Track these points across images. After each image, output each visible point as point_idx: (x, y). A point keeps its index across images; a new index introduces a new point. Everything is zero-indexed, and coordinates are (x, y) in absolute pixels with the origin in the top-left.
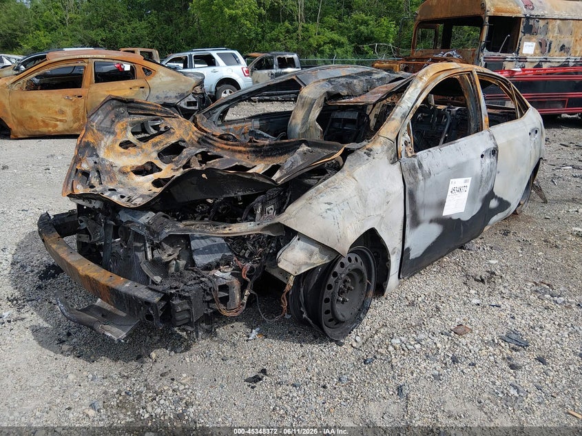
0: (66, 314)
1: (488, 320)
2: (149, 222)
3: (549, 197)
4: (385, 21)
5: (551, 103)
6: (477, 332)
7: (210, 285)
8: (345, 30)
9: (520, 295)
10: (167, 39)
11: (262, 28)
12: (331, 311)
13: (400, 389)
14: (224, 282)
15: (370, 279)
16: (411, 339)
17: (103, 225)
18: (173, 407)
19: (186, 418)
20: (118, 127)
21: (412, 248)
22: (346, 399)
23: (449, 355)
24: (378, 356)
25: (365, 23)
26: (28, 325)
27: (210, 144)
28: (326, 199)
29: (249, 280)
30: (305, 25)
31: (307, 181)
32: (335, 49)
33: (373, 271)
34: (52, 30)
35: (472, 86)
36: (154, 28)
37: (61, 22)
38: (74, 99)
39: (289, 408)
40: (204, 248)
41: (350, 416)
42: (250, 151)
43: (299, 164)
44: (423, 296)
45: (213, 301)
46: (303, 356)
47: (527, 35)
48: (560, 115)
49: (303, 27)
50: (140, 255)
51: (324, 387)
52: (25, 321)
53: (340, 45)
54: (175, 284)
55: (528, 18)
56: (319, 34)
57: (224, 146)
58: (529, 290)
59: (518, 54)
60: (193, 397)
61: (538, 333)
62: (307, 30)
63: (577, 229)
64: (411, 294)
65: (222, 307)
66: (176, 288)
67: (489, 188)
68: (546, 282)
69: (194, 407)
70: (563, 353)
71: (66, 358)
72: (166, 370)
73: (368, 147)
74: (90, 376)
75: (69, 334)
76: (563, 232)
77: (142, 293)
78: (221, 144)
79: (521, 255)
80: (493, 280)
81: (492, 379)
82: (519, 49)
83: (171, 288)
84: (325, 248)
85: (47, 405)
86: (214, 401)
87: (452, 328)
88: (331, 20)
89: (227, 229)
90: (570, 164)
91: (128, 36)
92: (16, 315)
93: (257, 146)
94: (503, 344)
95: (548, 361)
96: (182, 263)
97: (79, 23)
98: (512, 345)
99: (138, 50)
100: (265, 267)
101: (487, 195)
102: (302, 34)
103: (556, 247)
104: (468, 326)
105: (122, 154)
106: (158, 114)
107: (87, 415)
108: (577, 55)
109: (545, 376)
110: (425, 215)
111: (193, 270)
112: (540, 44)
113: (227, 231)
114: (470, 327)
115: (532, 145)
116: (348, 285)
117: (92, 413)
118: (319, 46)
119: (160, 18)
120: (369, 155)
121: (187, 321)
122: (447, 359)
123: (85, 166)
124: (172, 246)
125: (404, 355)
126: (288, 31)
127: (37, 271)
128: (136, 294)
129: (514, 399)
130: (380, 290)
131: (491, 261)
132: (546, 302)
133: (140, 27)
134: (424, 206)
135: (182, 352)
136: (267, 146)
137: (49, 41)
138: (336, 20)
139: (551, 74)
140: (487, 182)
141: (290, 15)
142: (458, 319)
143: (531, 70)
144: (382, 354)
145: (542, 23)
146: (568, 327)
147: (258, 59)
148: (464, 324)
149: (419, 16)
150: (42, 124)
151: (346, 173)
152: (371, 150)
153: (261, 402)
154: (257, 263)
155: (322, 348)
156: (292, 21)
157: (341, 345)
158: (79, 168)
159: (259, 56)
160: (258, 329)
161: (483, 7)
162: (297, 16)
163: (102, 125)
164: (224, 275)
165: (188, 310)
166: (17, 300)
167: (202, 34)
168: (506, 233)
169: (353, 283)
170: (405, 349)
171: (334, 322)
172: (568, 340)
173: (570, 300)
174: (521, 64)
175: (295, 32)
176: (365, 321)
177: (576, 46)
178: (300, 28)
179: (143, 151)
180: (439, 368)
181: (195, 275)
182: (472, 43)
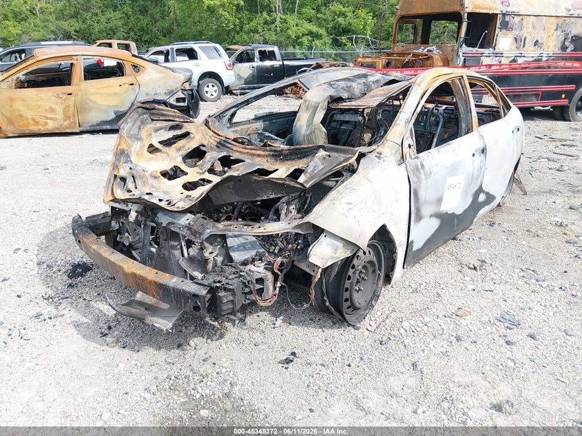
0: (116, 308)
1: (483, 303)
2: (189, 224)
3: (528, 189)
4: (362, 13)
5: (526, 96)
6: (475, 314)
7: (249, 278)
8: (323, 22)
9: (509, 281)
10: (142, 29)
11: (239, 19)
12: (350, 299)
13: (414, 365)
14: (259, 276)
15: (380, 270)
16: (419, 322)
17: (142, 226)
18: (220, 388)
19: (234, 396)
20: (144, 134)
21: (415, 240)
22: (369, 375)
23: (453, 334)
24: (392, 338)
25: (343, 15)
26: (68, 321)
27: (229, 148)
28: (346, 199)
29: (279, 273)
30: (283, 17)
31: (326, 183)
32: (314, 41)
33: (383, 262)
34: (22, 20)
35: (463, 90)
36: (128, 19)
37: (31, 11)
38: (64, 96)
39: (321, 384)
40: (239, 246)
41: (374, 389)
42: (269, 155)
43: (320, 168)
44: (424, 284)
45: (251, 292)
46: (326, 340)
47: (504, 31)
48: (533, 108)
49: (281, 18)
50: (177, 253)
51: (349, 365)
52: (65, 317)
53: (318, 36)
54: (218, 279)
55: (504, 15)
56: (297, 25)
57: (242, 150)
58: (517, 276)
59: (494, 49)
60: (235, 378)
61: (528, 314)
62: (285, 21)
63: (555, 219)
64: (413, 282)
65: (258, 298)
66: (219, 282)
67: (479, 184)
68: (532, 268)
69: (239, 387)
70: (550, 330)
71: (112, 349)
72: (207, 356)
73: (377, 150)
74: (139, 364)
75: (110, 328)
76: (544, 222)
77: (190, 287)
78: (238, 147)
79: (507, 244)
80: (484, 267)
81: (492, 354)
82: (496, 44)
83: (215, 282)
84: (348, 243)
85: (105, 392)
86: (254, 381)
87: (453, 311)
88: (308, 11)
89: (262, 228)
90: (545, 156)
91: (102, 27)
92: (54, 312)
93: (275, 151)
94: (498, 324)
95: (538, 337)
96: (220, 259)
97: (50, 14)
98: (507, 325)
99: (115, 42)
100: (293, 261)
101: (476, 191)
102: (281, 25)
103: (538, 236)
104: (467, 308)
105: (151, 159)
106: (176, 120)
107: (144, 398)
108: (550, 50)
109: (536, 350)
110: (427, 210)
111: (231, 266)
112: (516, 39)
113: (262, 230)
114: (469, 310)
115: (515, 141)
116: (362, 275)
117: (148, 396)
118: (298, 37)
119: (135, 9)
120: (379, 158)
121: (230, 311)
122: (452, 338)
123: (123, 172)
124: (211, 244)
125: (414, 336)
126: (266, 23)
127: (64, 270)
128: (184, 288)
129: (512, 370)
130: (388, 279)
131: (481, 251)
132: (533, 286)
133: (116, 18)
134: (426, 202)
135: (218, 339)
136: (286, 150)
137: (19, 32)
138: (314, 11)
139: (526, 68)
140: (477, 179)
141: (268, 5)
142: (457, 304)
143: (507, 65)
144: (395, 336)
145: (517, 19)
146: (553, 308)
147: (239, 52)
148: (463, 308)
149: (399, 11)
150: (32, 122)
151: (361, 175)
152: (381, 154)
153: (296, 380)
154: (287, 258)
155: (342, 332)
156: (270, 12)
157: (358, 329)
158: (117, 174)
159: (240, 49)
160: (282, 317)
161: (462, 5)
162: (275, 8)
163: (131, 132)
164: (259, 269)
165: (232, 301)
166: (51, 298)
167: (179, 25)
168: (492, 225)
169: (367, 274)
170: (414, 330)
171: (351, 309)
172: (553, 319)
173: (553, 284)
174: (498, 58)
175: (273, 23)
176: (376, 307)
177: (548, 41)
178: (278, 19)
179: (168, 156)
180: (445, 346)
181: (234, 270)
182: (447, 35)
